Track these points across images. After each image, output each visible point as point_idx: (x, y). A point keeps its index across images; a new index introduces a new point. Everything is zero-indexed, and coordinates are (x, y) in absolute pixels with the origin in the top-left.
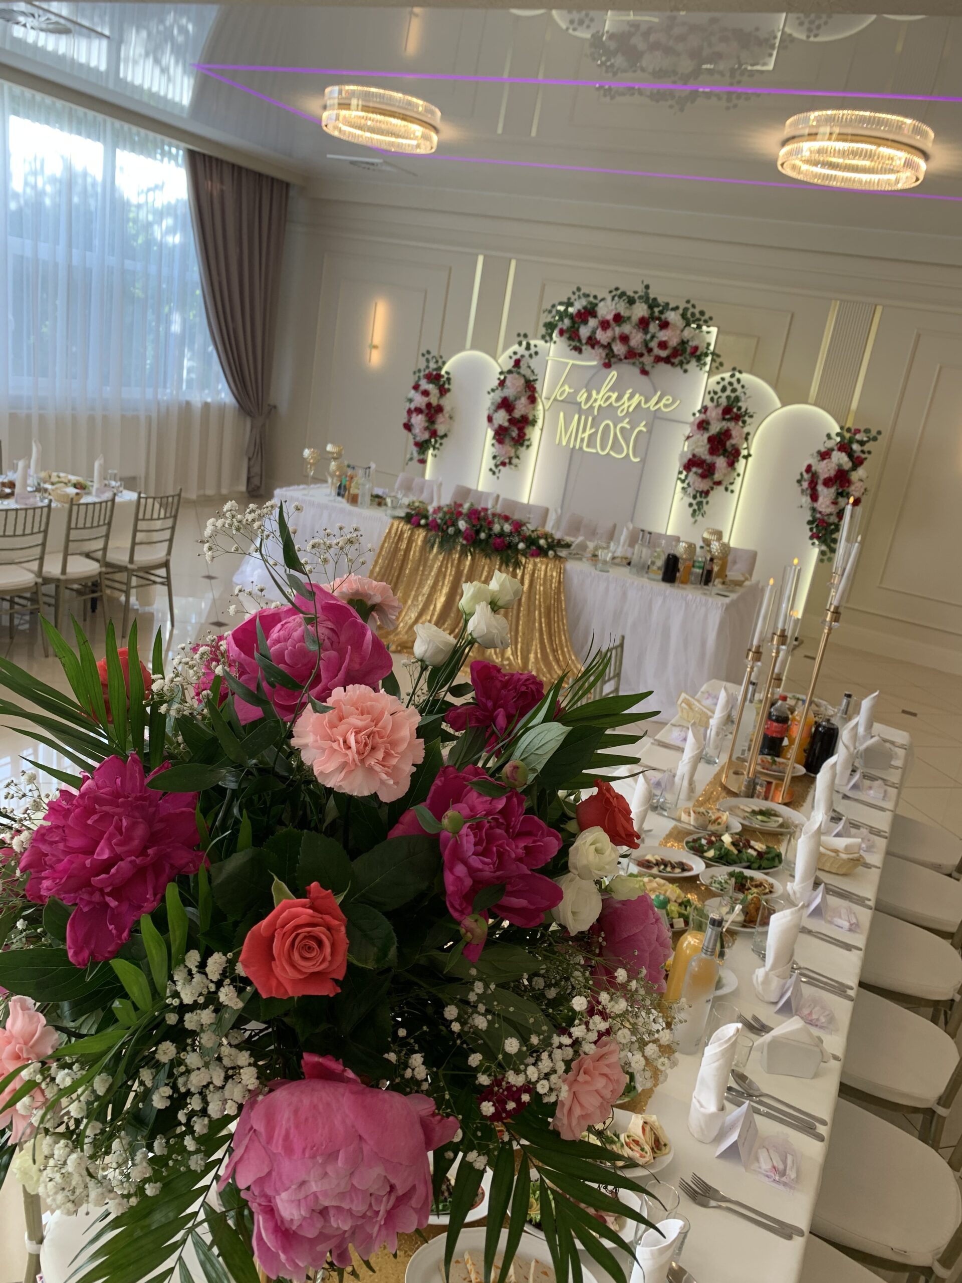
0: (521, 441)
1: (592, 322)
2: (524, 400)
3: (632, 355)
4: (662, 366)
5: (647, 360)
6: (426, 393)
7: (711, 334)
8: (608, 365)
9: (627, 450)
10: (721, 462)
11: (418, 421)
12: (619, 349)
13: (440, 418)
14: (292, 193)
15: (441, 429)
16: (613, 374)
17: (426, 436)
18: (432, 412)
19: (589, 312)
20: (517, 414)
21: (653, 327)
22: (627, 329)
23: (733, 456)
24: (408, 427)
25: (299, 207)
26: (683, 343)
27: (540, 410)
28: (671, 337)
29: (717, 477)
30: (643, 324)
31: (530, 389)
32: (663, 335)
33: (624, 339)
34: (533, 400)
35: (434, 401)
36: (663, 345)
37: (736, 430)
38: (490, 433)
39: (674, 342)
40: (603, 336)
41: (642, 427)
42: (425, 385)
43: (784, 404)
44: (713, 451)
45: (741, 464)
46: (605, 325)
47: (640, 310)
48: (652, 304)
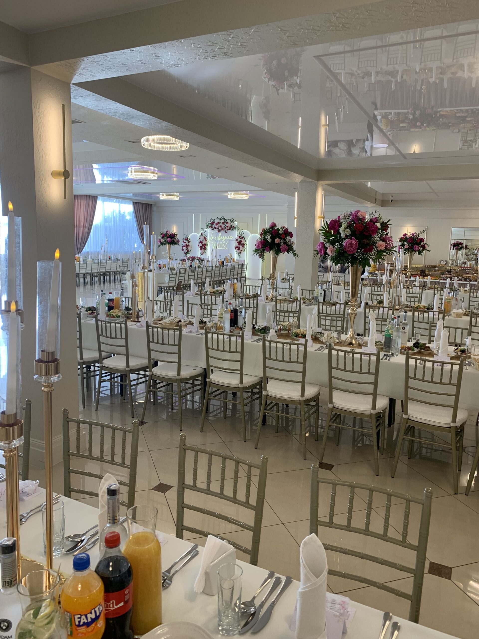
0: (205, 249)
1: (214, 224)
2: (204, 241)
3: (222, 229)
4: (229, 231)
5: (226, 230)
6: (185, 243)
7: (236, 224)
8: (219, 232)
9: (225, 247)
10: (241, 246)
11: (185, 248)
12: (220, 228)
13: (189, 247)
14: (153, 206)
15: (189, 249)
16: (220, 233)
17: (187, 251)
18: (187, 246)
19: (213, 222)
20: (203, 244)
21: (225, 224)
22: (221, 224)
23: (243, 245)
24: (183, 250)
25: (154, 208)
26: (231, 226)
27: (208, 242)
28: (229, 225)
29: (241, 249)
30: (223, 223)
31: (205, 238)
32: (227, 225)
33: (221, 226)
34: (206, 240)
35: (187, 244)
36: (227, 227)
37: (242, 240)
38: (199, 248)
39: (229, 226)
40: (217, 227)
41: (227, 243)
42: (185, 241)
43: (252, 233)
44: (239, 245)
45: (245, 247)
46: (217, 224)
47: (223, 221)
48: (225, 219)
